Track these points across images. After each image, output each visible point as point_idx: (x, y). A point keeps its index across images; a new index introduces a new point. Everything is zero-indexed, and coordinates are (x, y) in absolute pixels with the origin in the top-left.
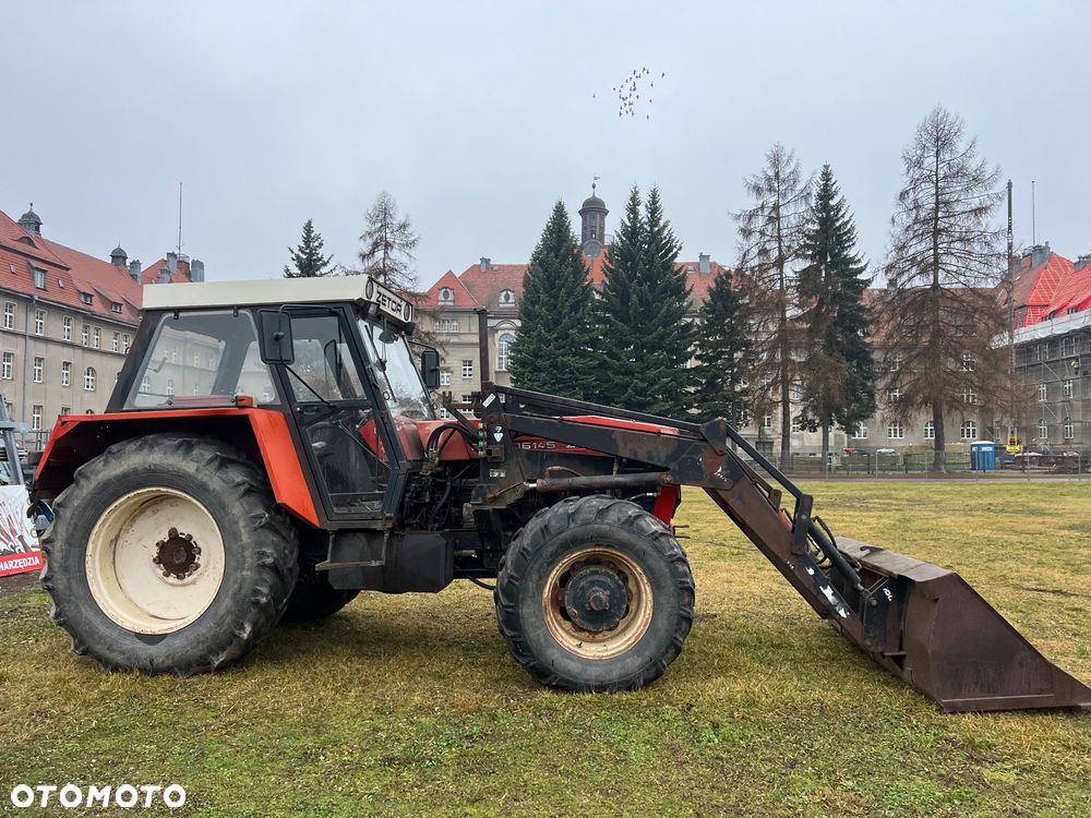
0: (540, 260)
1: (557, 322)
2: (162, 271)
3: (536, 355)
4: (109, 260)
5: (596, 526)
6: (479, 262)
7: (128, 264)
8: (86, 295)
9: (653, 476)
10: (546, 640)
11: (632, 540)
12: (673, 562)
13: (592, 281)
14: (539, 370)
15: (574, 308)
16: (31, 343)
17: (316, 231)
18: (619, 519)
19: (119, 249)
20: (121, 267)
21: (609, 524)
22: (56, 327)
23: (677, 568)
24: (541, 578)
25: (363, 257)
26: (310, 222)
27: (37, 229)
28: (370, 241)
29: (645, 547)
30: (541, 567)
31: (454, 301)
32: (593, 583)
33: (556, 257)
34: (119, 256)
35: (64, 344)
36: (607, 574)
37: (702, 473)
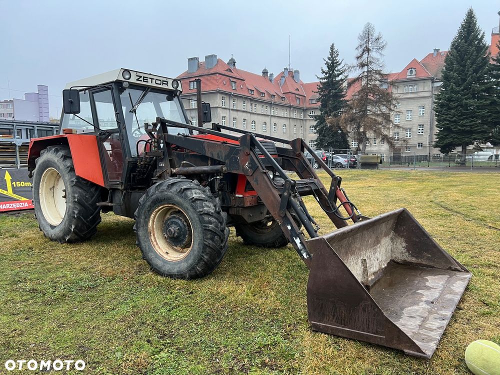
0: (455, 46)
1: (464, 80)
2: (282, 77)
3: (449, 100)
4: (261, 74)
5: (166, 193)
6: (433, 52)
7: (269, 75)
8: (251, 90)
9: (219, 167)
10: (149, 248)
11: (181, 202)
12: (201, 215)
13: (490, 54)
14: (450, 108)
15: (476, 71)
16: (231, 112)
17: (336, 49)
18: (177, 190)
19: (265, 69)
20: (266, 77)
21: (171, 192)
22: (240, 105)
23: (204, 218)
24: (146, 218)
25: (358, 58)
26: (333, 45)
27: (234, 65)
28: (361, 50)
29: (187, 206)
30: (145, 212)
31: (416, 75)
32: (172, 223)
33: (466, 42)
34: (265, 73)
35: (243, 111)
36: (179, 219)
37: (239, 166)
